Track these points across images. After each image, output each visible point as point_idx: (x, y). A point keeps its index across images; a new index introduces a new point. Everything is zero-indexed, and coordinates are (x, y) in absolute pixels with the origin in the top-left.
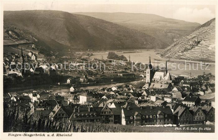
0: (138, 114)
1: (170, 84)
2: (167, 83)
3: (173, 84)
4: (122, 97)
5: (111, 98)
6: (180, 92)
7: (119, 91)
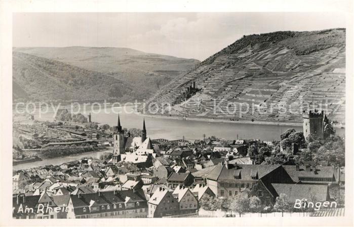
0: (94, 203)
1: (151, 155)
2: (145, 154)
3: (154, 155)
4: (75, 178)
5: (58, 181)
6: (164, 167)
7: (71, 170)
